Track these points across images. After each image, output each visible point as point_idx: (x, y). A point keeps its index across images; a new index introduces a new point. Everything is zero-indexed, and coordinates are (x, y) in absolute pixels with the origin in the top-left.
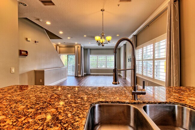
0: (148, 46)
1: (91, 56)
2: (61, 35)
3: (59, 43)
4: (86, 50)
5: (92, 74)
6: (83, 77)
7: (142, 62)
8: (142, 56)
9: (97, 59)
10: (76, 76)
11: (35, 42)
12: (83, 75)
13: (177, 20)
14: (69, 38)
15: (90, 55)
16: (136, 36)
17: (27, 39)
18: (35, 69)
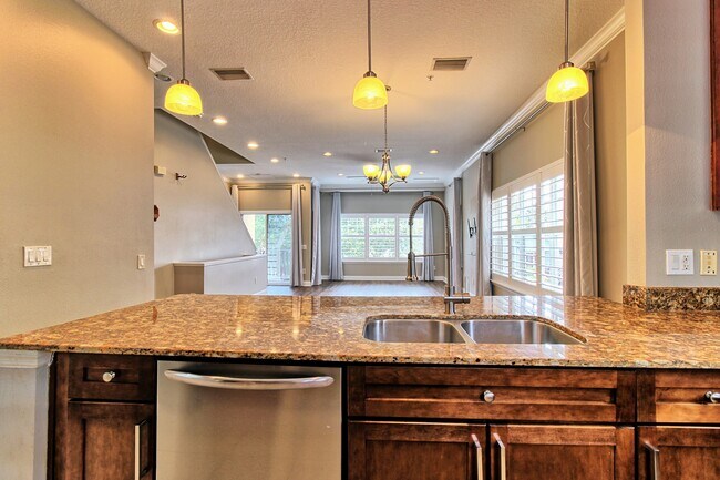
0: (525, 190)
1: (343, 218)
2: (251, 151)
3: (240, 176)
4: (327, 195)
5: (347, 278)
6: (319, 290)
7: (510, 239)
8: (509, 220)
9: (367, 228)
10: (296, 284)
11: (178, 177)
12: (320, 283)
13: (589, 126)
14: (275, 160)
15: (342, 215)
16: (490, 156)
17: (156, 169)
18: (177, 261)
